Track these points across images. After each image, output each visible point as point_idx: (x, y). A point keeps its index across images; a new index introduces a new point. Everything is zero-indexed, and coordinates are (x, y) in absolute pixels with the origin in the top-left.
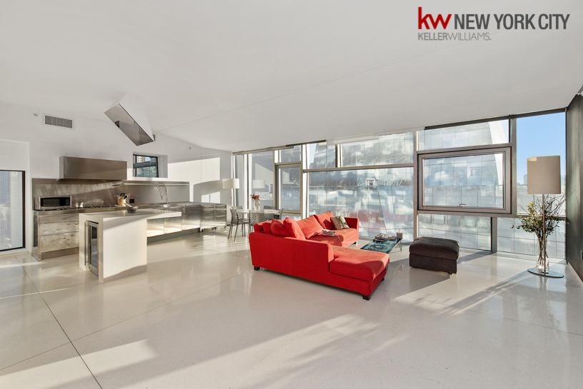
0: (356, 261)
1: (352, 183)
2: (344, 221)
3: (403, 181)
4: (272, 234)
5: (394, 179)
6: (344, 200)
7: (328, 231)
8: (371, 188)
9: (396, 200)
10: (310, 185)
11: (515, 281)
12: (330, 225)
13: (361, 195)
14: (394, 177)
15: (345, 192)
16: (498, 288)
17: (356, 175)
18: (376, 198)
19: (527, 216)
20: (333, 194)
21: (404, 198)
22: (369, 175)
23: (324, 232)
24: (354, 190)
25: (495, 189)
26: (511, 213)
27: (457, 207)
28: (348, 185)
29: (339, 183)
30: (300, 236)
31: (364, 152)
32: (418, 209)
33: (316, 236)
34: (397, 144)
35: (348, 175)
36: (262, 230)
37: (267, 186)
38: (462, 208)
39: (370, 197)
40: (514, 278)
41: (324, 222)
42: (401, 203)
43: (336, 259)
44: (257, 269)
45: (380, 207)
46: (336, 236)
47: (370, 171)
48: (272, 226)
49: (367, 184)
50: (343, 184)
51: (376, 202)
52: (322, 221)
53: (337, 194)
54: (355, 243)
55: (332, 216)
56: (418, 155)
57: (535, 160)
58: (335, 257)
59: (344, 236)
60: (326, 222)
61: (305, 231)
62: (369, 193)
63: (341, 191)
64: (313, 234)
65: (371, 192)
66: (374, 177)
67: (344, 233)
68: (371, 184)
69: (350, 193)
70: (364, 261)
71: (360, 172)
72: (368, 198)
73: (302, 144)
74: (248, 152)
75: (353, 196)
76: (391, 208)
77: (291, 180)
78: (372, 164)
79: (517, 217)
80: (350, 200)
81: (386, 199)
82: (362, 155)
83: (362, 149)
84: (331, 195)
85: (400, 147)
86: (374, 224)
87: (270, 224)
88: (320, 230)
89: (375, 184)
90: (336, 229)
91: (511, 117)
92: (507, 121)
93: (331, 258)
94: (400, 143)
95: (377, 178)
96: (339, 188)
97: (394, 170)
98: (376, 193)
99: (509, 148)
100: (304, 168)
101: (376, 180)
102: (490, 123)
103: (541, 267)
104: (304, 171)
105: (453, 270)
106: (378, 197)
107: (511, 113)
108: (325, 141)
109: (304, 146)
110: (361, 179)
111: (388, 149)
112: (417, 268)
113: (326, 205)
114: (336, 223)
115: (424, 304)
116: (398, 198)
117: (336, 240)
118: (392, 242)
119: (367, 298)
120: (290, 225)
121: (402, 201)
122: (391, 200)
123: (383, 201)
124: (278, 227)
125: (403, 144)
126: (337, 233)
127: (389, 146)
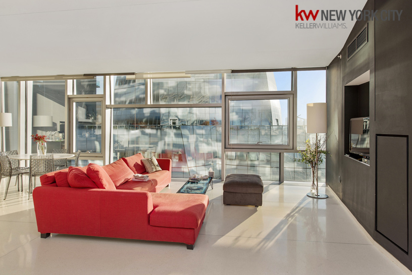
0: (178, 208)
1: (155, 122)
2: (156, 163)
3: (202, 121)
4: (69, 186)
5: (194, 118)
6: (146, 139)
7: (140, 175)
8: (175, 127)
9: (197, 138)
10: (115, 123)
11: (302, 206)
12: (141, 168)
13: (164, 135)
14: (195, 116)
15: (148, 131)
16: (292, 214)
17: (159, 113)
18: (178, 137)
19: (304, 151)
20: (135, 133)
21: (204, 137)
22: (171, 114)
23: (136, 178)
24: (157, 129)
25: (271, 128)
26: (293, 149)
27: (256, 145)
28: (151, 123)
29: (141, 121)
30: (109, 186)
31: (168, 90)
32: (225, 148)
33: (127, 183)
34: (197, 85)
35: (152, 113)
36: (55, 182)
37: (55, 124)
38: (259, 145)
39: (173, 136)
40: (300, 203)
41: (135, 166)
42: (201, 141)
43: (156, 209)
44: (45, 235)
45: (182, 146)
46: (149, 181)
47: (173, 110)
48: (70, 177)
49: (171, 123)
50: (146, 122)
51: (179, 141)
52: (132, 165)
53: (140, 132)
54: (168, 186)
55: (143, 158)
56: (225, 96)
57: (312, 105)
58: (155, 207)
59: (158, 179)
60: (136, 165)
61: (113, 177)
62: (172, 132)
63: (143, 129)
64: (122, 181)
65: (175, 131)
66: (177, 117)
67: (157, 176)
68: (174, 123)
69: (153, 131)
70: (187, 207)
71: (163, 111)
72: (171, 137)
73: (105, 75)
74: (26, 79)
75: (155, 135)
76: (192, 148)
77: (88, 117)
78: (175, 103)
79: (297, 152)
80: (152, 140)
81: (188, 138)
82: (165, 93)
83: (165, 86)
84: (133, 134)
85: (200, 88)
86: (177, 163)
87: (66, 174)
88: (131, 175)
89: (178, 124)
90: (148, 173)
91: (294, 70)
92: (290, 72)
93: (150, 209)
94: (200, 84)
95: (179, 117)
96: (142, 127)
97: (195, 110)
98: (179, 132)
99: (292, 95)
100: (108, 103)
101: (179, 120)
102: (268, 73)
103: (314, 191)
104: (107, 107)
105: (258, 203)
106: (180, 135)
107: (294, 66)
108: (133, 74)
109: (107, 77)
110: (164, 118)
111: (190, 89)
112: (230, 205)
113: (131, 146)
114: (147, 165)
115: (242, 242)
116: (198, 136)
117: (149, 185)
118: (205, 182)
119: (190, 247)
120: (96, 173)
121: (202, 139)
122: (192, 139)
123: (185, 140)
124: (79, 176)
125: (202, 85)
126: (150, 177)
127: (190, 87)
